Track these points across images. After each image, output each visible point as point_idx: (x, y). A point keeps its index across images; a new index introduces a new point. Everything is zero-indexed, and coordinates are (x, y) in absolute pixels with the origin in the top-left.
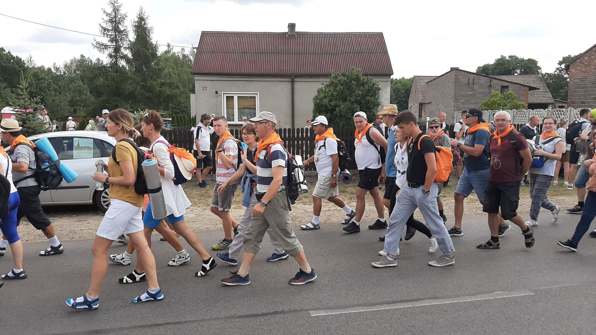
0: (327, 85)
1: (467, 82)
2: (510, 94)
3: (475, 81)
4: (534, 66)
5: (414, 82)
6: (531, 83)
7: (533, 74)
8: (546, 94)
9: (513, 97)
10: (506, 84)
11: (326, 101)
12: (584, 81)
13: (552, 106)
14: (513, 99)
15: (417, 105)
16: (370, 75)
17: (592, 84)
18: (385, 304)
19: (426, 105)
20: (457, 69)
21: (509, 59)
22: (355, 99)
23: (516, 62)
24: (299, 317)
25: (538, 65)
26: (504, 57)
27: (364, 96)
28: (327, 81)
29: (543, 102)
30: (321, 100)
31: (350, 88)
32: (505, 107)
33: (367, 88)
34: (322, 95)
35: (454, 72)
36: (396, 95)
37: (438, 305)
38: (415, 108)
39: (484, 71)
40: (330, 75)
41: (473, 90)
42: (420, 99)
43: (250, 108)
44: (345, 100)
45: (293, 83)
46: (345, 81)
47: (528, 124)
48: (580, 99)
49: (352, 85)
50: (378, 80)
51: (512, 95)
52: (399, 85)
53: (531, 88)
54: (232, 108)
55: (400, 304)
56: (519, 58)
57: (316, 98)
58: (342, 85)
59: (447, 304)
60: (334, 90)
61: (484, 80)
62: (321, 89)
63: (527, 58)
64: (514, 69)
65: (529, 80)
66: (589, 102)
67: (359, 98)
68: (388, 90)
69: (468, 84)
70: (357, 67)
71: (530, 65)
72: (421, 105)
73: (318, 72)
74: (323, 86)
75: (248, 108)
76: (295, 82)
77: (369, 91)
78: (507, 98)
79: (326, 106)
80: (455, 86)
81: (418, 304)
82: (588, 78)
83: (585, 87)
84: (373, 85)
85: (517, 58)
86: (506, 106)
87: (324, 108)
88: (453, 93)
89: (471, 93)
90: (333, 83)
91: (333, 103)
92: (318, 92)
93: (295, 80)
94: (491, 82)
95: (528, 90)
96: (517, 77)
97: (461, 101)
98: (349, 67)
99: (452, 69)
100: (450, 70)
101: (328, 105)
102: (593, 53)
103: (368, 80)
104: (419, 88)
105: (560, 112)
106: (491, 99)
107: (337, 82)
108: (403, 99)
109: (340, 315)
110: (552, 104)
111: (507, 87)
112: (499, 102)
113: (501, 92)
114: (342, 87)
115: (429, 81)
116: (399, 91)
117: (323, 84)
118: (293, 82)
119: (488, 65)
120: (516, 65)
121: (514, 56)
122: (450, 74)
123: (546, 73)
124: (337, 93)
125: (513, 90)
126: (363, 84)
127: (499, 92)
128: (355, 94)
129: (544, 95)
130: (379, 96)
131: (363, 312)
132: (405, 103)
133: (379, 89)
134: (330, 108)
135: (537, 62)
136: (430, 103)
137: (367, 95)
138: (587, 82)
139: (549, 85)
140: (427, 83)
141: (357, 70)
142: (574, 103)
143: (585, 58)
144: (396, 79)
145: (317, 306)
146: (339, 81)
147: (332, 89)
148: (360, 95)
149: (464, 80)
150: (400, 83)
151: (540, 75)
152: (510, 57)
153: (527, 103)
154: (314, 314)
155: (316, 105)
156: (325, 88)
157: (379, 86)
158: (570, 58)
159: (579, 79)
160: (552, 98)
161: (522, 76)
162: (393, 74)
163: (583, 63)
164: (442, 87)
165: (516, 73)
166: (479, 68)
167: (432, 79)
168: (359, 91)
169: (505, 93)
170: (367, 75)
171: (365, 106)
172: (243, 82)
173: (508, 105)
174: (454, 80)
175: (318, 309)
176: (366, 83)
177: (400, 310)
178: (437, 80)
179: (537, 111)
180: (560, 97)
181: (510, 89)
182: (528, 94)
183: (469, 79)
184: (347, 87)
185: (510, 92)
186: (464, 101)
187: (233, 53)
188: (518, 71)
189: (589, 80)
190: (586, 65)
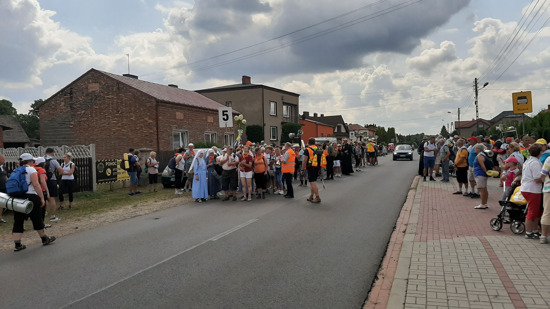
4: (9, 107)
6: (6, 123)
7: (7, 114)
8: (21, 133)
12: (53, 122)
13: (28, 145)
17: (60, 125)
25: (12, 106)
29: (19, 141)
48: (50, 138)
53: (5, 128)
65: (3, 120)
66: (59, 141)
71: (6, 106)
82: (56, 120)
83: (54, 128)
95: (2, 130)
102: (58, 98)
105: (29, 150)
110: (28, 143)
123: (21, 115)
129: (20, 135)
135: (12, 103)
138: (55, 124)
139: (24, 126)
142: (46, 142)
143: (52, 102)
151: (15, 116)
153: (2, 142)
159: (48, 121)
160: (28, 138)
163: (51, 107)
179: (9, 150)
180: (36, 137)
182: (3, 134)
189: (57, 122)
190: (53, 109)
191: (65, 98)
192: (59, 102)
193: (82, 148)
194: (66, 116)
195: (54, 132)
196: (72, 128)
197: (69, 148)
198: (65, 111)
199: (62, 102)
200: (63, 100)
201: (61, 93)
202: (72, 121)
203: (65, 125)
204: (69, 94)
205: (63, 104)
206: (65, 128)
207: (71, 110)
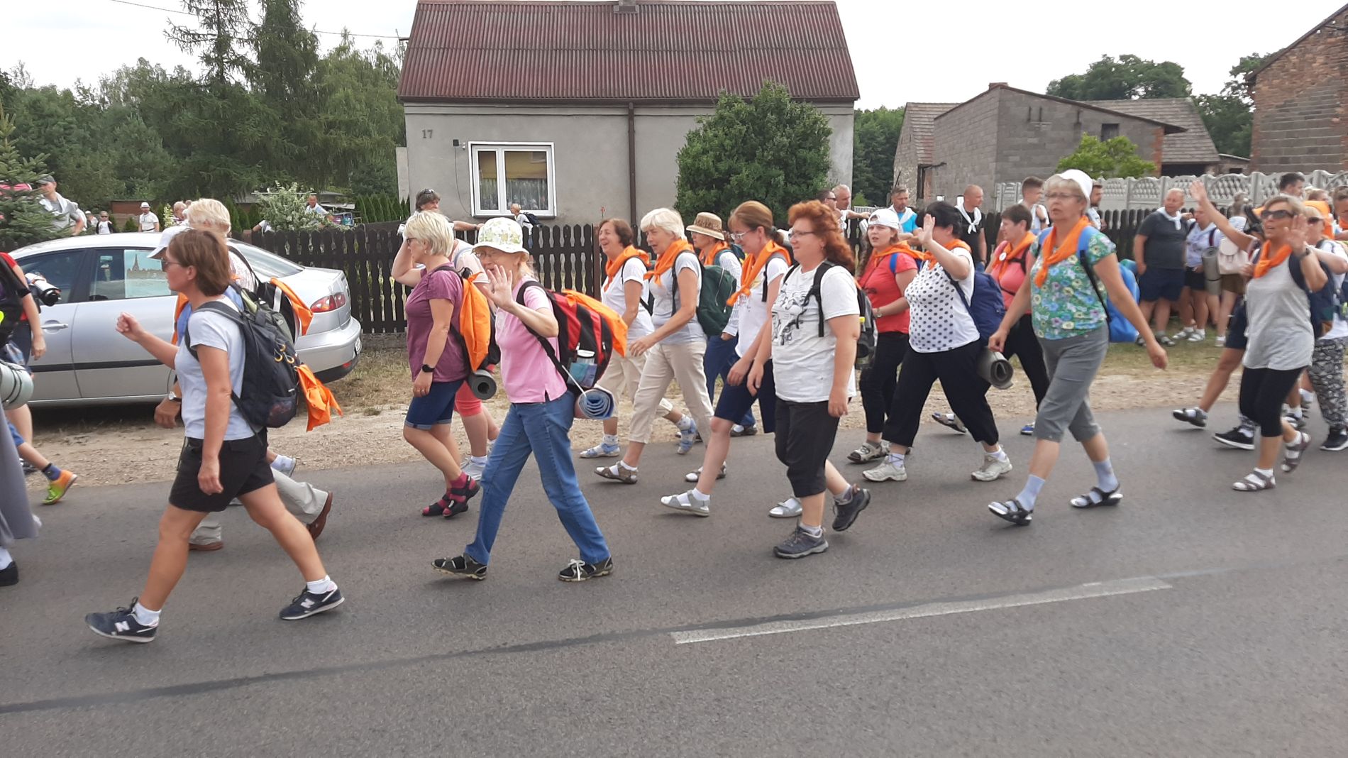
0: (709, 124)
1: (1024, 116)
2: (1120, 142)
3: (1045, 112)
4: (1175, 78)
5: (906, 116)
6: (1170, 117)
7: (1172, 96)
8: (1201, 141)
9: (1127, 148)
10: (1112, 120)
11: (707, 161)
12: (1287, 111)
13: (1214, 170)
14: (1128, 153)
15: (913, 170)
16: (808, 101)
17: (1306, 118)
18: (841, 614)
19: (934, 169)
20: (1003, 87)
21: (1121, 62)
22: (773, 155)
23: (1135, 70)
24: (648, 645)
25: (1183, 76)
26: (1109, 58)
27: (793, 149)
28: (711, 114)
29: (1194, 160)
30: (696, 157)
31: (762, 131)
32: (1109, 173)
33: (799, 128)
34: (698, 146)
35: (996, 93)
36: (867, 146)
37: (959, 616)
38: (908, 177)
39: (1066, 90)
40: (717, 101)
41: (1038, 132)
42: (920, 155)
43: (534, 180)
44: (751, 157)
45: (633, 120)
46: (750, 113)
47: (1161, 210)
48: (1277, 152)
49: (768, 122)
50: (825, 111)
51: (1125, 144)
52: (872, 125)
53: (1169, 129)
54: (492, 179)
55: (874, 613)
56: (1142, 60)
57: (686, 153)
58: (743, 123)
59: (978, 611)
60: (726, 135)
61: (1063, 111)
62: (697, 134)
63: (1161, 61)
64: (1131, 86)
65: (1165, 111)
66: (1298, 160)
67: (782, 154)
68: (849, 135)
69: (1029, 120)
70: (777, 81)
71: (1168, 77)
72: (922, 169)
73: (688, 94)
74: (701, 125)
75: (529, 180)
76: (635, 118)
77: (805, 136)
78: (1115, 150)
79: (707, 173)
80: (999, 125)
81: (913, 614)
82: (1296, 105)
83: (1290, 126)
84: (815, 123)
85: (1137, 61)
86: (1111, 169)
87: (703, 176)
88: (994, 141)
89: (1035, 141)
90: (722, 118)
91: (723, 166)
92: (690, 140)
93: (637, 112)
94: (1080, 115)
95: (1162, 133)
96: (1137, 103)
97: (1012, 159)
98: (760, 80)
99: (993, 87)
100: (987, 88)
101: (712, 170)
102: (1309, 47)
103: (802, 111)
104: (918, 130)
105: (1233, 181)
106: (1079, 155)
107: (733, 115)
108: (883, 156)
109: (740, 641)
110: (1215, 164)
111: (1116, 126)
112: (1096, 160)
113: (1103, 138)
114: (744, 128)
115: (940, 113)
116: (873, 139)
117: (699, 122)
118: (631, 117)
119: (1073, 76)
120: (1136, 77)
121: (1131, 56)
122: (988, 96)
123: (1202, 95)
124: (734, 141)
125: (1128, 134)
126: (791, 122)
127: (1096, 139)
128: (774, 145)
129: (1198, 145)
130: (827, 149)
131: (791, 633)
132: (886, 165)
133: (829, 132)
134: (716, 175)
135: (1183, 69)
136: (943, 164)
137: (800, 146)
138: (1293, 114)
139: (1207, 122)
140: (936, 119)
141: (779, 88)
142: (1265, 161)
143: (1291, 57)
144: (867, 111)
145: (690, 621)
146: (738, 113)
147: (721, 133)
148: (784, 146)
149: (1020, 112)
150: (875, 119)
151: (1189, 99)
152: (1122, 58)
153: (1159, 162)
154: (682, 639)
155: (684, 169)
156: (705, 130)
157: (828, 126)
158: (1257, 59)
159: (1277, 107)
160: (1215, 151)
161: (1150, 102)
162: (859, 97)
163: (1287, 71)
164: (970, 127)
165: (1135, 94)
166: (1053, 83)
167: (948, 110)
168: (782, 136)
169: (1109, 140)
170: (799, 100)
171: (795, 171)
172: (517, 118)
173: (1118, 167)
174: (996, 111)
175: (691, 627)
176: (799, 118)
177: (875, 626)
178: (958, 112)
179: (1181, 181)
180: (1233, 150)
181: (1122, 130)
182: (1160, 143)
183: (1030, 109)
184: (756, 127)
185: (1121, 137)
186: (1017, 158)
187: (491, 52)
188: (1141, 91)
189: (1300, 109)
190: (1293, 75)
191: (1330, 43)
192: (1310, 56)
194: (1325, 93)
195: (1289, 135)
196: (1337, 123)
197: (1331, 177)
198: (1325, 80)
199: (1318, 55)
200: (1323, 50)
201: (1319, 31)
202: (1338, 106)
203: (1319, 117)
204: (1340, 33)
205: (1321, 59)
206: (1318, 124)
207: (1342, 74)
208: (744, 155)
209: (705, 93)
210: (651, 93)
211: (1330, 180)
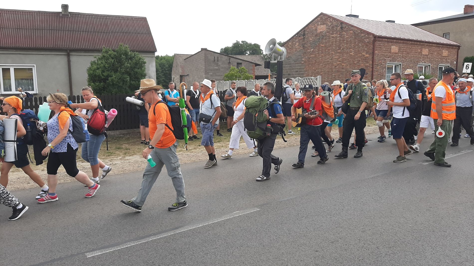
0: (99, 58)
1: (213, 60)
2: (243, 68)
3: (219, 58)
4: (258, 49)
5: (175, 58)
6: (257, 61)
7: (257, 54)
9: (245, 71)
10: (240, 61)
11: (99, 72)
12: (289, 59)
15: (178, 77)
16: (137, 51)
17: (294, 62)
19: (185, 77)
20: (206, 50)
21: (242, 43)
22: (124, 70)
23: (246, 46)
24: (76, 260)
25: (260, 48)
26: (238, 42)
27: (132, 68)
28: (100, 55)
29: (265, 75)
30: (94, 70)
31: (120, 61)
32: (240, 79)
33: (134, 61)
34: (95, 67)
35: (204, 52)
36: (162, 69)
37: (194, 229)
38: (176, 79)
39: (226, 52)
40: (102, 50)
41: (217, 65)
42: (181, 72)
43: (27, 79)
44: (116, 71)
45: (69, 56)
46: (115, 55)
47: (254, 90)
48: (287, 72)
49: (122, 58)
50: (143, 55)
51: (244, 69)
52: (163, 61)
53: (257, 65)
54: (9, 79)
56: (248, 43)
57: (90, 69)
58: (112, 58)
60: (106, 62)
61: (225, 58)
62: (94, 62)
63: (254, 43)
64: (245, 51)
65: (255, 59)
67: (128, 70)
68: (154, 64)
69: (214, 61)
70: (125, 44)
71: (256, 48)
72: (181, 77)
73: (91, 47)
75: (25, 79)
76: (70, 56)
77: (136, 64)
78: (241, 71)
79: (99, 76)
80: (205, 62)
81: (178, 231)
83: (290, 64)
84: (140, 59)
85: (247, 43)
86: (240, 77)
87: (97, 77)
88: (204, 68)
89: (217, 68)
90: (104, 56)
91: (105, 74)
92: (92, 64)
93: (71, 54)
94: (230, 59)
95: (255, 66)
96: (247, 57)
97: (210, 73)
98: (118, 43)
99: (202, 49)
101: (101, 75)
102: (294, 40)
103: (135, 55)
104: (179, 63)
106: (230, 73)
107: (108, 56)
108: (168, 72)
109: (113, 252)
111: (241, 63)
112: (236, 74)
113: (237, 68)
114: (113, 61)
115: (186, 58)
116: (164, 66)
117: (95, 58)
118: (68, 56)
119: (228, 47)
120: (247, 48)
121: (245, 41)
122: (200, 53)
123: (266, 54)
124: (109, 65)
125: (245, 66)
126: (131, 59)
128: (125, 67)
129: (265, 70)
130: (145, 68)
131: (133, 246)
132: (169, 75)
133: (145, 63)
134: (103, 77)
135: (260, 46)
136: (188, 75)
137: (135, 68)
140: (184, 60)
141: (126, 47)
143: (289, 43)
144: (161, 56)
145: (93, 248)
146: (110, 55)
147: (104, 62)
148: (129, 67)
149: (212, 58)
150: (164, 59)
151: (262, 56)
152: (242, 42)
153: (254, 75)
154: (89, 255)
155: (90, 75)
156: (98, 61)
157: (145, 61)
158: (281, 44)
160: (271, 72)
161: (251, 56)
162: (157, 51)
163: (289, 47)
164: (196, 63)
165: (247, 54)
166: (222, 49)
167: (189, 57)
168: (128, 63)
169: (239, 68)
170: (133, 51)
171: (134, 76)
172: (19, 55)
173: (242, 77)
174: (204, 58)
175: (93, 250)
176: (134, 57)
177: (165, 238)
178: (193, 56)
181: (243, 65)
182: (254, 69)
183: (215, 57)
184: (117, 60)
185: (243, 67)
186: (212, 73)
188: (248, 52)
189: (292, 59)
190: (290, 48)
191: (299, 39)
192: (295, 43)
193: (312, 79)
194: (299, 54)
195: (290, 67)
196: (303, 63)
197: (301, 79)
198: (299, 50)
199: (297, 42)
200: (298, 41)
201: (296, 35)
202: (303, 58)
203: (298, 61)
204: (302, 36)
205: (297, 44)
206: (298, 63)
207: (304, 48)
208: (113, 70)
209: (98, 47)
210: (77, 47)
211: (301, 80)
